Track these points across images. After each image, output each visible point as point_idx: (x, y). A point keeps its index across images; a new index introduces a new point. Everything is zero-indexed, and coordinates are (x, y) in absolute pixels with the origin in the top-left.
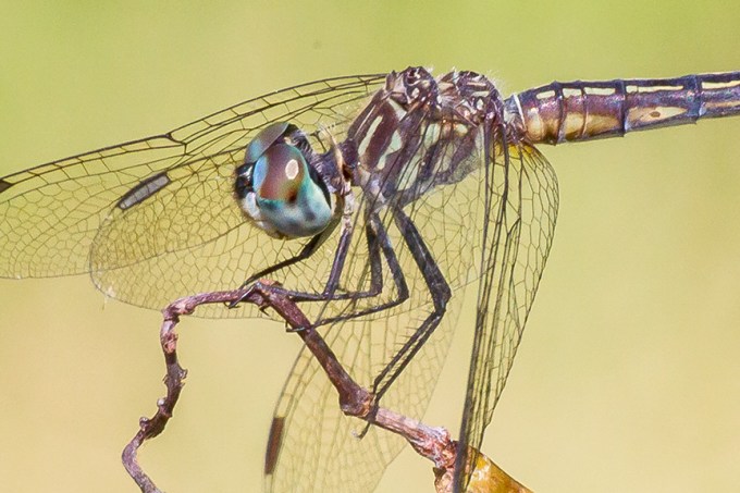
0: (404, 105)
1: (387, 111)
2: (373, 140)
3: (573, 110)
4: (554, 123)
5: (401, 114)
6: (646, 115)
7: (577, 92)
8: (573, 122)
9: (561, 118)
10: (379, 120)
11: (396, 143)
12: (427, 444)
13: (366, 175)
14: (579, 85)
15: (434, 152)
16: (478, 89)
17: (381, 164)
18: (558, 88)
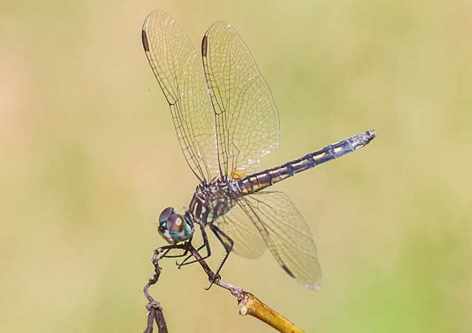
0: (203, 199)
1: (198, 201)
2: (197, 211)
3: (255, 184)
4: (250, 189)
5: (204, 202)
6: (277, 179)
7: (255, 178)
8: (256, 187)
9: (252, 187)
10: (197, 204)
11: (204, 210)
12: (236, 292)
13: (198, 220)
14: (255, 175)
15: (216, 209)
16: (224, 186)
17: (201, 216)
18: (248, 178)
